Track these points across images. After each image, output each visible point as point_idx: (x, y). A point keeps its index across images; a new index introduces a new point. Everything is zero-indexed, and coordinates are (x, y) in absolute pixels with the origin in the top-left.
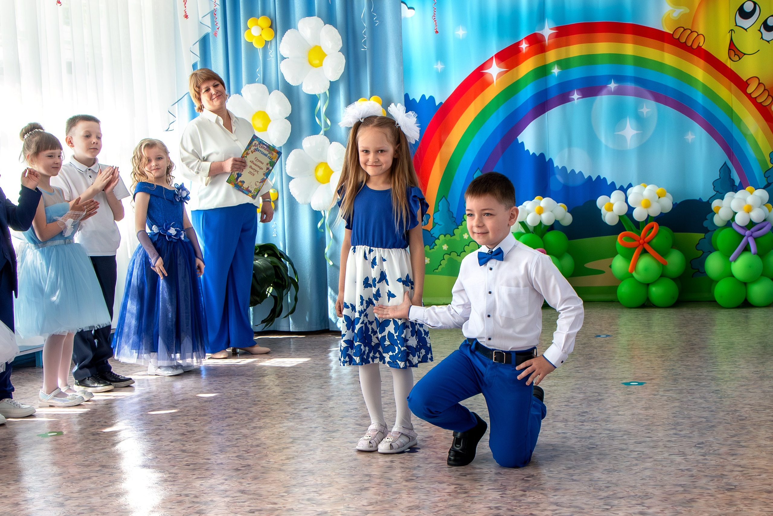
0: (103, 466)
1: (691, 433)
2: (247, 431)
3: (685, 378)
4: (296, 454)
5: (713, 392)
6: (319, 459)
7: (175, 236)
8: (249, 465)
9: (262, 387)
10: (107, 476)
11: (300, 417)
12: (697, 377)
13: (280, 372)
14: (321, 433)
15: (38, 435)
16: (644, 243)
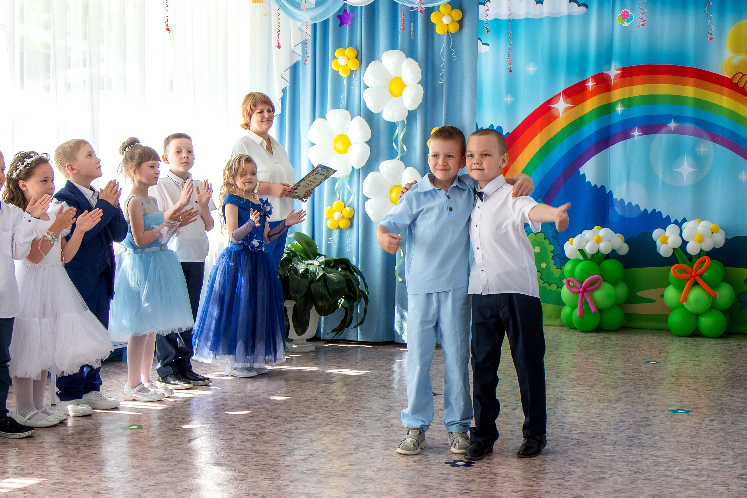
0: (179, 461)
1: (734, 464)
2: (314, 435)
3: (729, 409)
4: (358, 461)
6: (380, 467)
7: (257, 247)
8: (314, 469)
9: (329, 393)
10: (182, 471)
11: (363, 425)
12: (742, 408)
13: (347, 380)
14: (382, 442)
15: (121, 428)
16: (696, 275)
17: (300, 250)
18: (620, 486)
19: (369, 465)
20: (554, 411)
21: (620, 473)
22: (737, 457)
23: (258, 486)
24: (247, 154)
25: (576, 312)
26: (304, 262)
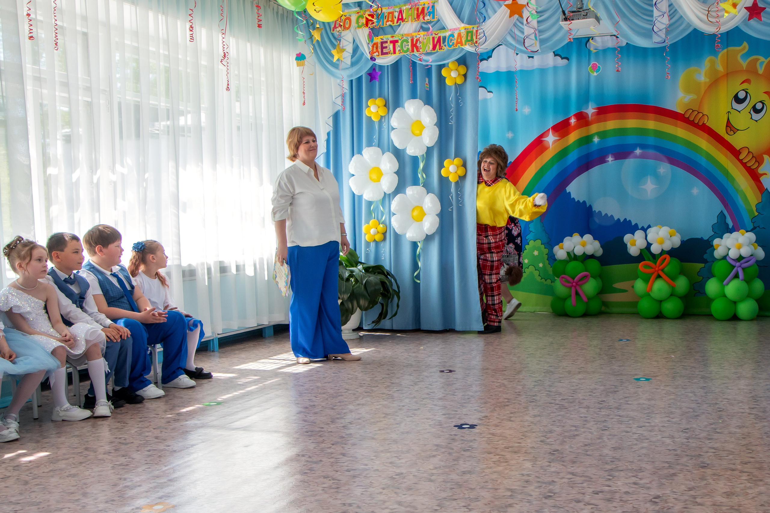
1: (680, 420)
3: (681, 376)
4: (386, 426)
5: (701, 388)
6: (403, 431)
12: (691, 375)
16: (659, 270)
17: (344, 259)
18: (590, 441)
20: (544, 382)
21: (590, 430)
22: (682, 415)
26: (348, 269)
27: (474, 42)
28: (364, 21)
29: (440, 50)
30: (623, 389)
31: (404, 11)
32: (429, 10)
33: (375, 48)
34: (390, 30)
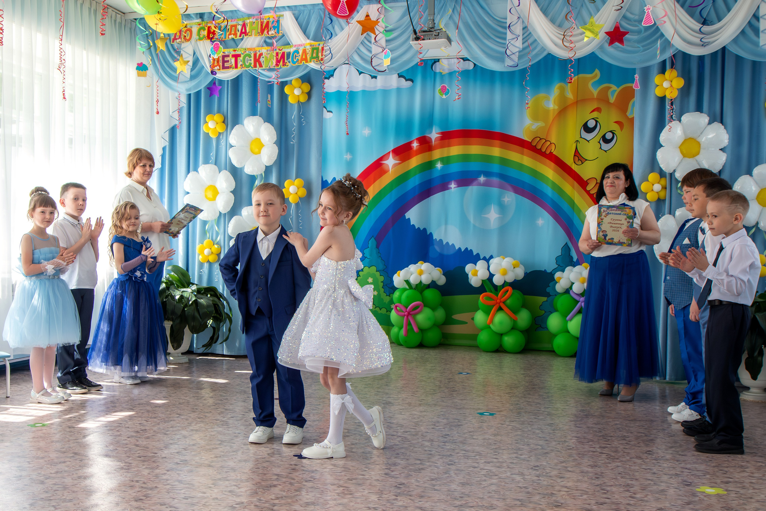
0: (76, 454)
1: (529, 457)
2: (186, 433)
3: (526, 412)
5: (548, 425)
7: (140, 277)
9: (199, 398)
10: (78, 462)
11: (226, 424)
12: (536, 411)
15: (28, 425)
16: (501, 302)
17: (176, 280)
19: (231, 457)
22: (531, 452)
23: (140, 474)
24: (133, 201)
25: (402, 332)
26: (179, 289)
27: (320, 59)
28: (206, 33)
29: (283, 66)
30: (467, 423)
31: (248, 25)
32: (274, 24)
33: (216, 62)
34: (232, 43)
